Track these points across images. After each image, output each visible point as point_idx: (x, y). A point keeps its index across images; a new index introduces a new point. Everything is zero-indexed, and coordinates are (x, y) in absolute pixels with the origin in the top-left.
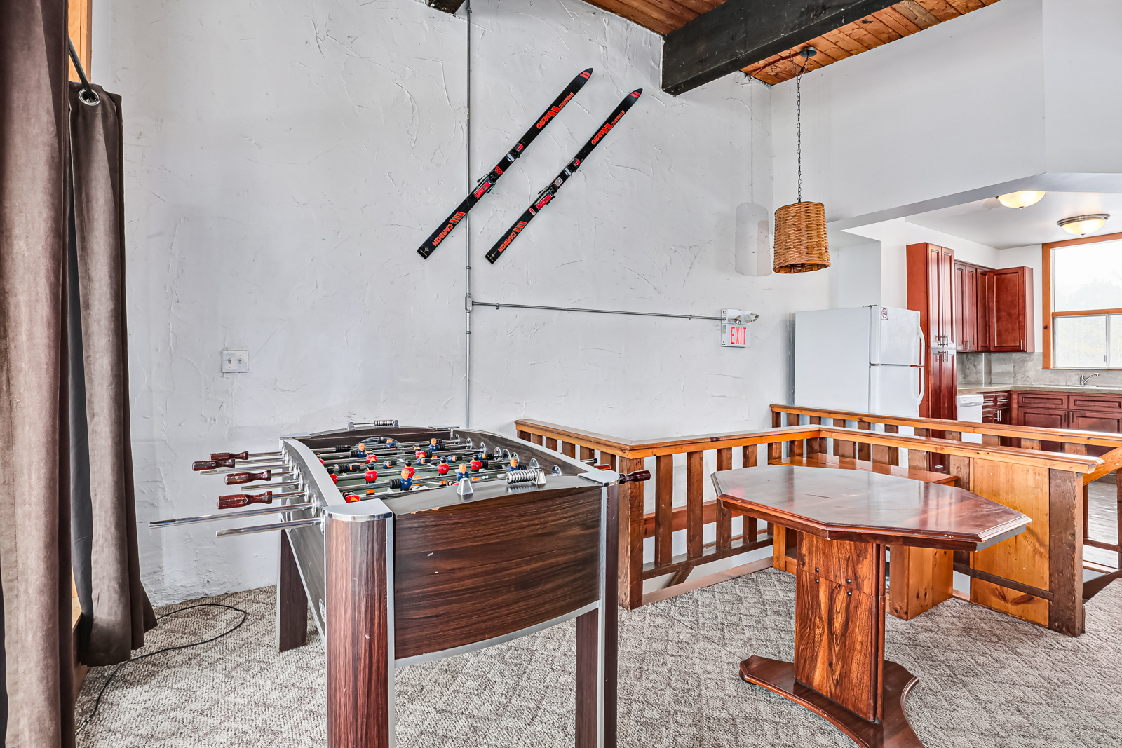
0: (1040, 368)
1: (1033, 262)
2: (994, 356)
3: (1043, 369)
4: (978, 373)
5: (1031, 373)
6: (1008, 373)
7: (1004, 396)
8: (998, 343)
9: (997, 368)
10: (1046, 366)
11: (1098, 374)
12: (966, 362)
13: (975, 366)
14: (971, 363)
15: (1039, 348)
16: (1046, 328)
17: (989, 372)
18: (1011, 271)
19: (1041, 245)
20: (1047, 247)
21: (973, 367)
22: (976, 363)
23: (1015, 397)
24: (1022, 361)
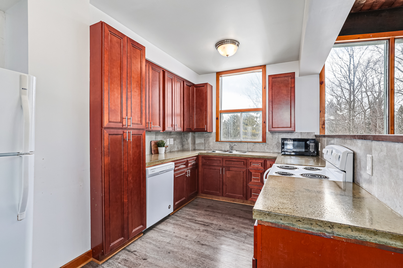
0: (215, 140)
1: (212, 81)
2: (197, 134)
3: (216, 141)
4: (188, 144)
5: (211, 144)
6: (202, 143)
7: (193, 159)
8: (196, 127)
9: (198, 141)
10: (217, 140)
11: (236, 144)
12: (183, 137)
13: (187, 140)
14: (185, 138)
15: (214, 130)
16: (217, 119)
17: (194, 143)
18: (201, 86)
19: (216, 74)
20: (219, 74)
21: (186, 140)
22: (187, 138)
23: (200, 159)
24: (208, 137)
